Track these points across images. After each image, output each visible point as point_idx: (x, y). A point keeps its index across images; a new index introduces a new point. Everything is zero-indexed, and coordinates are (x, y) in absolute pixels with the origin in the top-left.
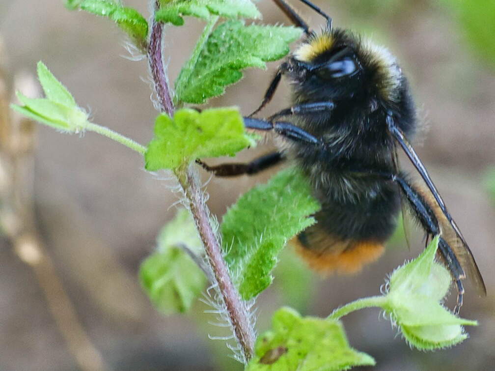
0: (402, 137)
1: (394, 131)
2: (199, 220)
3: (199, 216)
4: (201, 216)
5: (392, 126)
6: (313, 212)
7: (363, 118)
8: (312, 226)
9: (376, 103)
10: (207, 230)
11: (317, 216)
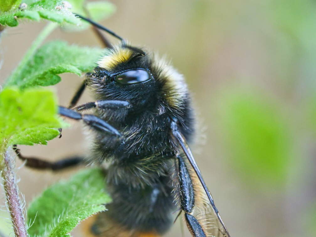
0: (183, 140)
1: (177, 134)
2: (10, 196)
3: (11, 192)
4: (12, 193)
5: (175, 130)
6: (105, 203)
7: (151, 119)
8: (103, 212)
9: (164, 107)
10: (16, 205)
11: (107, 206)
